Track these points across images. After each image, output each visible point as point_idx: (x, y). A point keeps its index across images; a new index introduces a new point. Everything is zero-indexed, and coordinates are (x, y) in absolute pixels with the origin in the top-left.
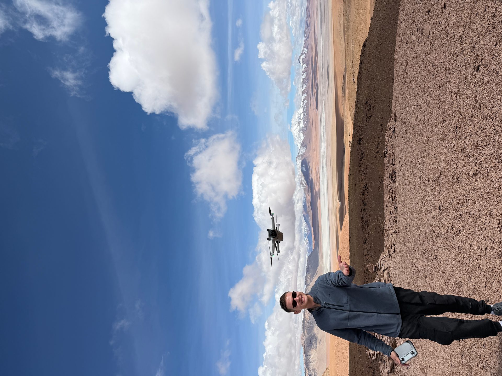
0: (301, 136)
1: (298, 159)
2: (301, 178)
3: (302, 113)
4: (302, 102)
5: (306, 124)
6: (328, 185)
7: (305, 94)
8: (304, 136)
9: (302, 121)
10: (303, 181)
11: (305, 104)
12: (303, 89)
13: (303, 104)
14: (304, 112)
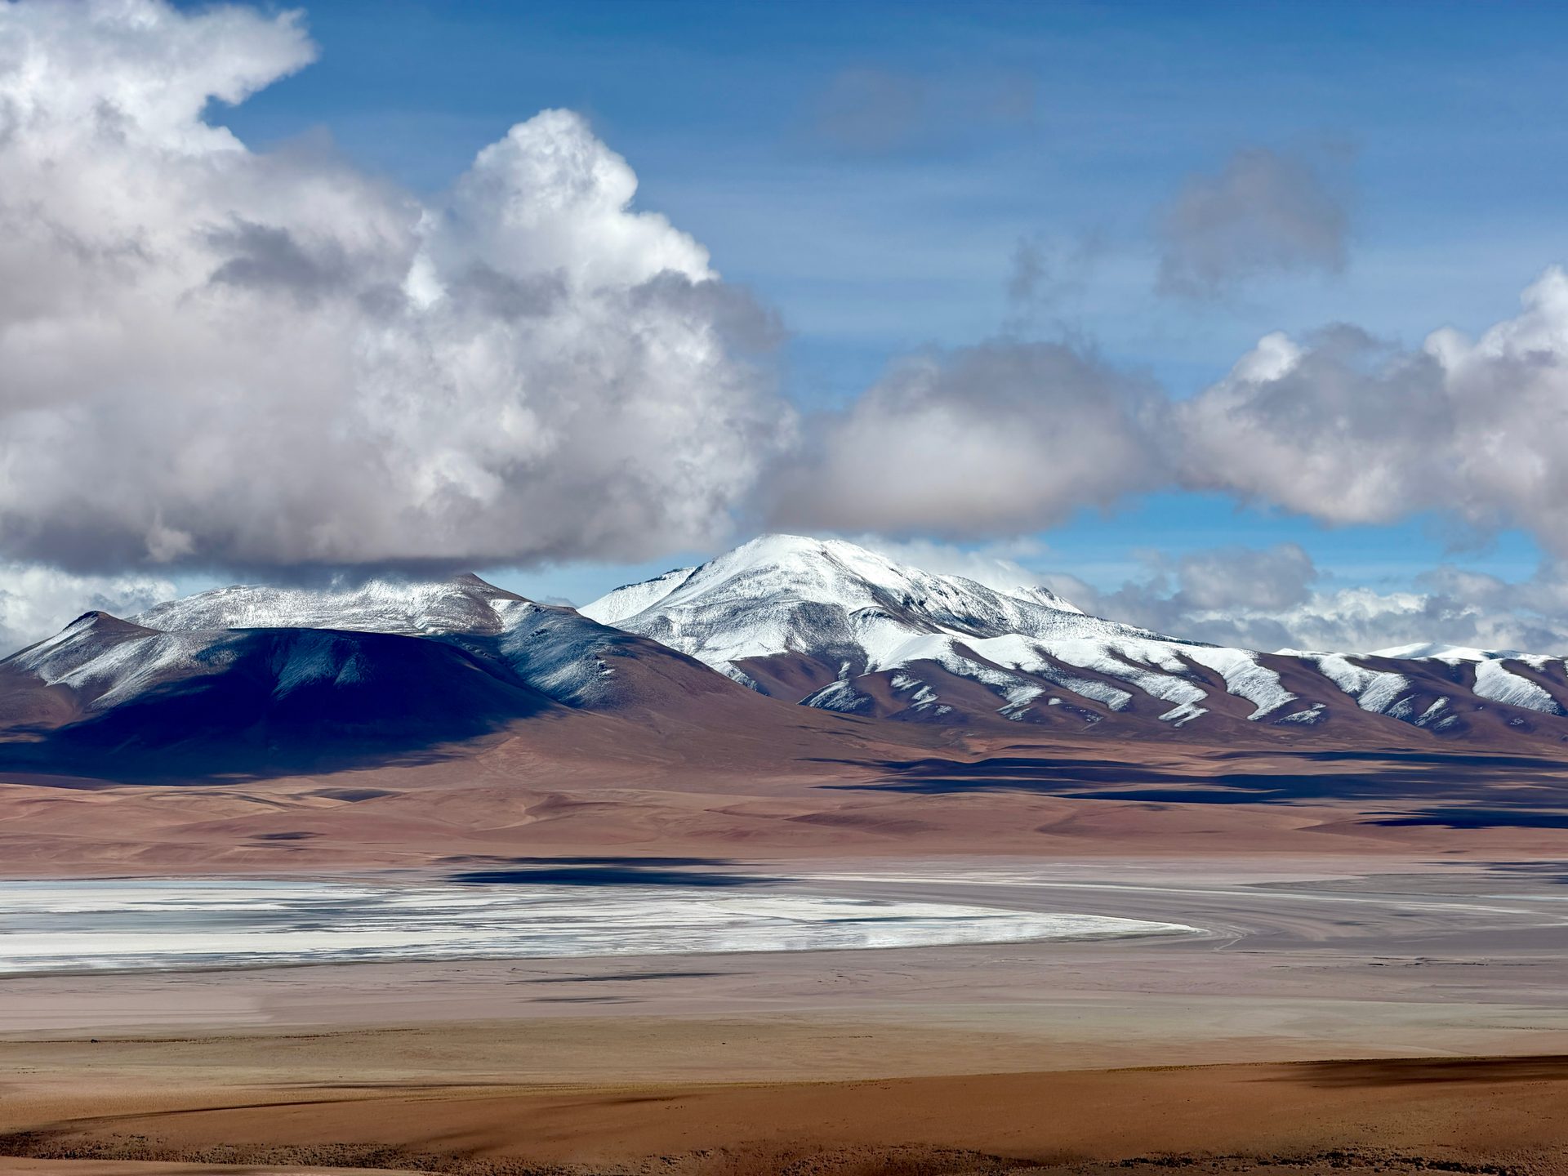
0: (742, 635)
1: (438, 590)
2: (178, 633)
3: (1039, 651)
4: (1180, 657)
5: (902, 706)
6: (39, 982)
7: (1282, 697)
8: (738, 676)
9: (937, 647)
10: (145, 655)
11: (1153, 684)
12: (1334, 665)
13: (1156, 668)
14: (1058, 671)
